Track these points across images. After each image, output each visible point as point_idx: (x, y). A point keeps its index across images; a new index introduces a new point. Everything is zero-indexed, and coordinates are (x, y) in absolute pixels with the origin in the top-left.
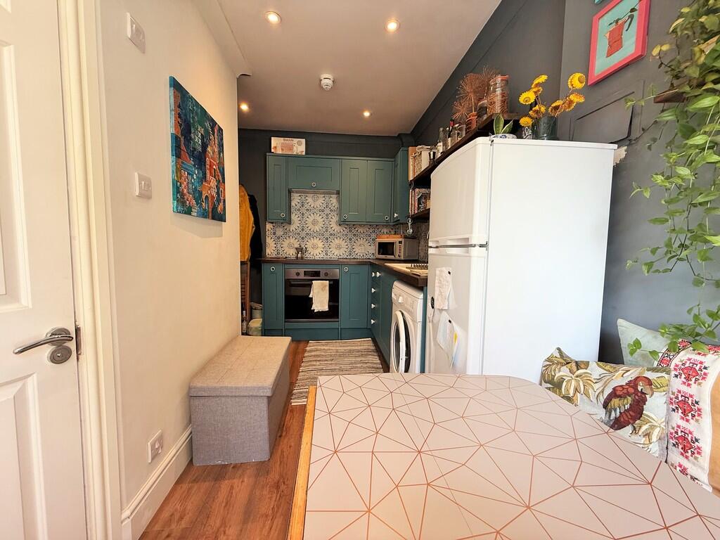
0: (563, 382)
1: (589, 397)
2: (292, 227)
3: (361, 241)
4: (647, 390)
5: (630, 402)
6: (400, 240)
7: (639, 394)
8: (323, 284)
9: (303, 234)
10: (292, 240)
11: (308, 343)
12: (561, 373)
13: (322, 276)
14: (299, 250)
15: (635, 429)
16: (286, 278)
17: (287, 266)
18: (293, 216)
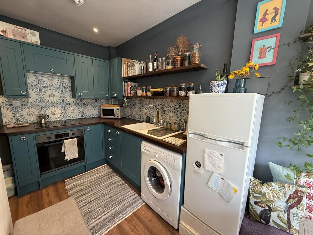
0: (266, 193)
1: (281, 200)
2: (30, 100)
3: (89, 107)
4: (302, 195)
5: (297, 200)
6: (118, 108)
7: (300, 197)
8: (72, 141)
9: (42, 105)
10: (32, 110)
11: (64, 182)
12: (264, 190)
13: (70, 136)
14: (41, 117)
15: (297, 208)
16: (37, 143)
17: (37, 134)
18: (30, 91)
